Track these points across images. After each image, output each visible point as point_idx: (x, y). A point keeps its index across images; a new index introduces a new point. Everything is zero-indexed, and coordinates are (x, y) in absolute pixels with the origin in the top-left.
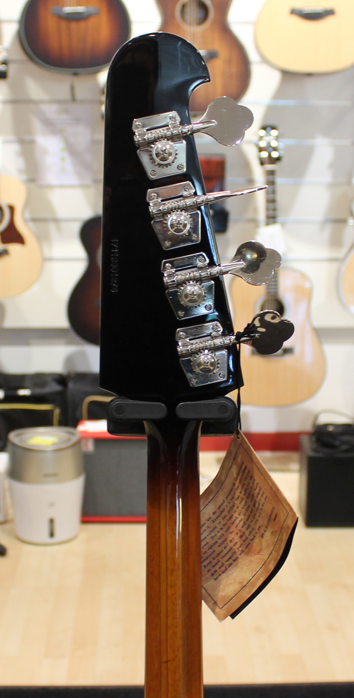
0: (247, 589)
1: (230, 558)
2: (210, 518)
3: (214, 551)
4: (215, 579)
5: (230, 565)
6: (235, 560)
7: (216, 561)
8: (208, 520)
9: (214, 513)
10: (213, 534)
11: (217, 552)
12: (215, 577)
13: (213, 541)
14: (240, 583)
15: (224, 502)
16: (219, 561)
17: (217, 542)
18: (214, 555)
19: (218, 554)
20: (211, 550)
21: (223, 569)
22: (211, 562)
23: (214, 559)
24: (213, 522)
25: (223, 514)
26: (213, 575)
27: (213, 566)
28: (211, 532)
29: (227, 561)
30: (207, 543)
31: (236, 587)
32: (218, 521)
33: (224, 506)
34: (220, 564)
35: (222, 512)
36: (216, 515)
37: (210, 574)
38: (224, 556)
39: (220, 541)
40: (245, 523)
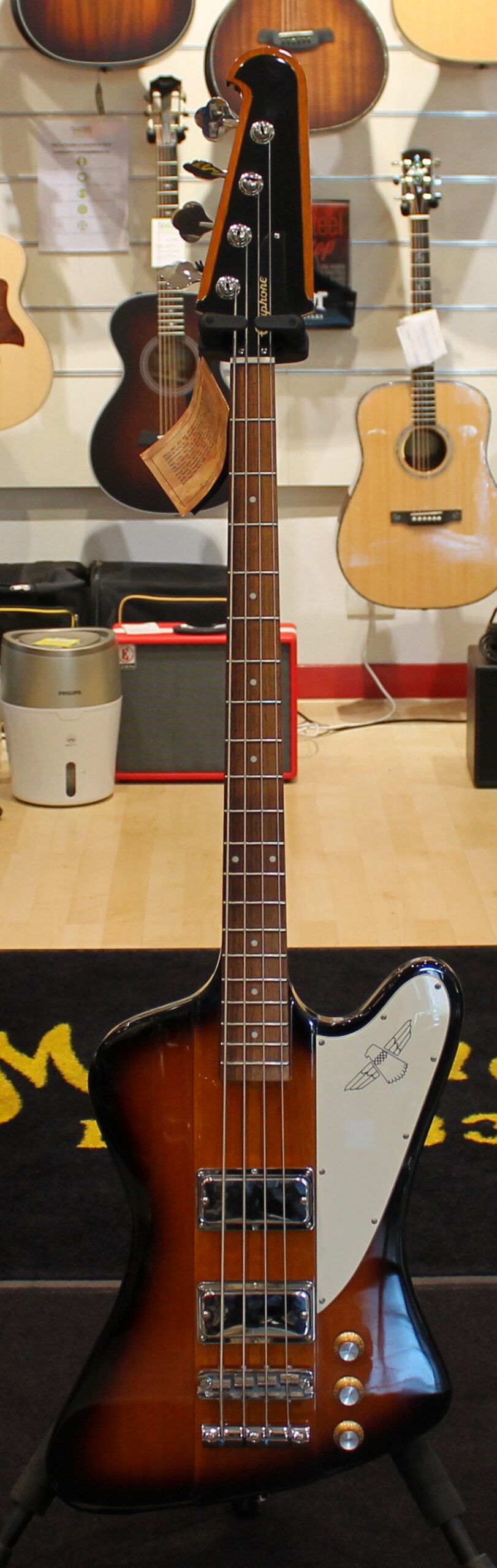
0: (205, 488)
1: (196, 466)
2: (185, 436)
3: (185, 462)
4: (183, 484)
5: (195, 472)
6: (198, 468)
7: (186, 469)
8: (183, 438)
9: (188, 432)
10: (186, 449)
11: (187, 463)
12: (183, 482)
13: (185, 454)
14: (201, 484)
15: (195, 421)
16: (187, 470)
17: (188, 455)
18: (185, 465)
19: (188, 464)
20: (183, 462)
21: (190, 475)
22: (181, 471)
23: (184, 468)
24: (187, 439)
25: (194, 432)
26: (182, 480)
27: (183, 474)
28: (184, 447)
29: (193, 468)
30: (181, 457)
31: (198, 488)
32: (190, 438)
33: (195, 425)
34: (188, 472)
35: (193, 430)
36: (190, 433)
37: (180, 480)
38: (192, 465)
39: (190, 454)
40: (207, 435)
